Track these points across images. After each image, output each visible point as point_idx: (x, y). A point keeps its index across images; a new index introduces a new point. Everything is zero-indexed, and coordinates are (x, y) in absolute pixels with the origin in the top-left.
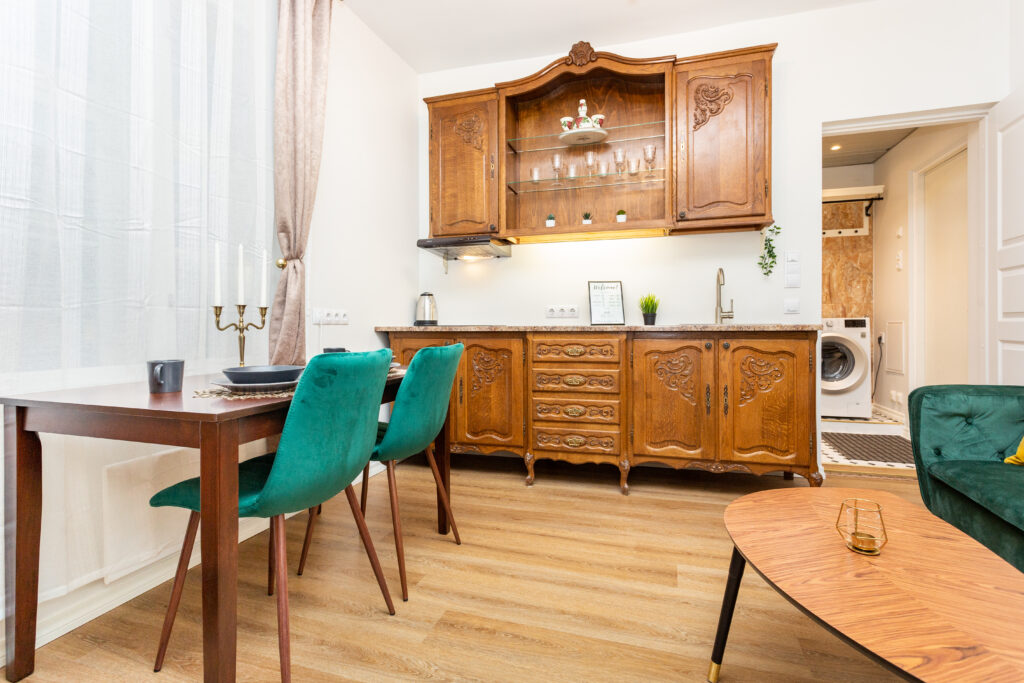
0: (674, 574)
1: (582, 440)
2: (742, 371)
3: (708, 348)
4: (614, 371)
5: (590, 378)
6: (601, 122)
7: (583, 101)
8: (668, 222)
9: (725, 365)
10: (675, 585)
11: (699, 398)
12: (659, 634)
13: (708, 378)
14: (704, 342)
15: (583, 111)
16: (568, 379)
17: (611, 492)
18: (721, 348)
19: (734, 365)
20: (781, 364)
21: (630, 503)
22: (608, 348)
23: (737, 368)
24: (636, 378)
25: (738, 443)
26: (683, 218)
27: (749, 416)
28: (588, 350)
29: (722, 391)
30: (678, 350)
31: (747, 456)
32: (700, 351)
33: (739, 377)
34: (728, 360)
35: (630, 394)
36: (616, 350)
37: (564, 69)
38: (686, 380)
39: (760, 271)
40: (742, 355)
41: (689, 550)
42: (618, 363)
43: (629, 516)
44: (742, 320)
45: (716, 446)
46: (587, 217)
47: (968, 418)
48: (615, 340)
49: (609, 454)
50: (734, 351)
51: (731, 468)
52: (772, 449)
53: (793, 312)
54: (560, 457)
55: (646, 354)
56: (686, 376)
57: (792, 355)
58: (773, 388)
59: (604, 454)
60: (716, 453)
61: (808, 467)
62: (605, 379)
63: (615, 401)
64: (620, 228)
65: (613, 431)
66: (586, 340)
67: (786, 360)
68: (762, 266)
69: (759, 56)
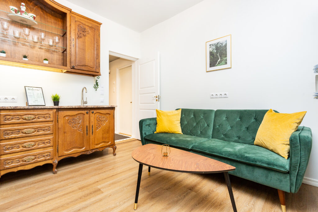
0: (99, 190)
1: (33, 157)
2: (97, 120)
3: (87, 113)
4: (50, 124)
5: (38, 129)
6: (34, 18)
7: (23, 4)
8: (68, 68)
9: (92, 119)
10: (102, 192)
11: (84, 130)
12: (113, 208)
13: (87, 123)
14: (86, 111)
15: (23, 8)
16: (25, 131)
17: (49, 175)
18: (91, 113)
19: (95, 118)
20: (107, 117)
21: (60, 176)
22: (48, 115)
23: (96, 119)
24: (60, 126)
25: (96, 143)
26: (73, 68)
27: (99, 133)
28: (37, 117)
29: (91, 127)
30: (77, 115)
31: (98, 146)
32: (84, 114)
33: (96, 121)
34: (93, 117)
35: (57, 133)
36: (52, 116)
38: (79, 125)
39: (94, 89)
40: (97, 115)
41: (96, 181)
42: (53, 121)
43: (64, 180)
45: (90, 145)
46: (25, 57)
47: (149, 125)
48: (51, 112)
49: (49, 159)
50: (95, 114)
51: (94, 151)
52: (104, 142)
53: (102, 102)
54: (21, 168)
55: (64, 117)
56: (79, 123)
57: (109, 114)
58: (105, 124)
59: (46, 160)
60: (90, 147)
61: (113, 145)
62: (46, 128)
63: (51, 137)
64: (45, 65)
65: (50, 149)
66: (36, 112)
67: (108, 116)
68: (95, 87)
69: (97, 24)
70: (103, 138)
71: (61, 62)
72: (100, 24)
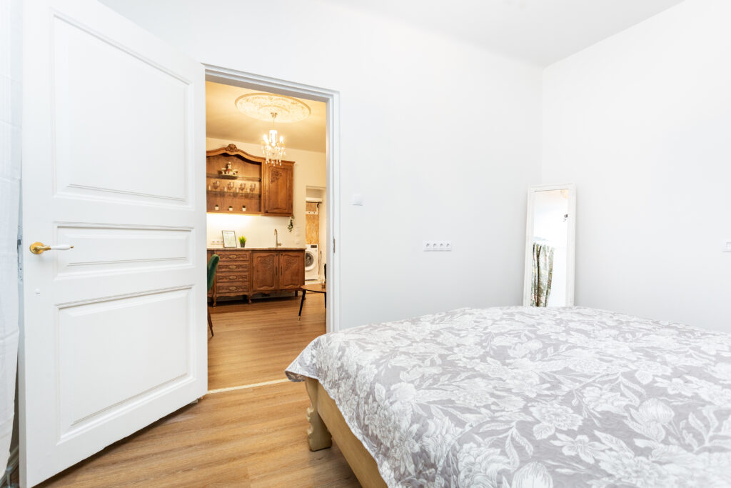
1: (235, 288)
3: (276, 255)
5: (238, 266)
6: (237, 172)
7: (229, 163)
8: (262, 213)
9: (281, 260)
11: (274, 271)
13: (276, 265)
14: (275, 253)
15: (230, 167)
16: (230, 267)
18: (280, 255)
22: (245, 256)
23: (285, 261)
24: (254, 266)
25: (285, 284)
26: (267, 212)
27: (288, 275)
28: (238, 256)
29: (280, 268)
30: (267, 256)
31: (287, 287)
32: (274, 256)
33: (285, 263)
34: (283, 259)
35: (252, 271)
36: (248, 256)
37: (225, 151)
38: (270, 266)
39: (288, 230)
40: (286, 257)
42: (248, 261)
44: (284, 246)
45: (278, 285)
46: (231, 207)
48: (247, 253)
49: (246, 292)
50: (284, 256)
52: (294, 284)
53: (298, 244)
54: (227, 295)
55: (258, 258)
56: (270, 264)
57: (299, 257)
58: (294, 266)
59: (244, 292)
60: (279, 287)
62: (244, 266)
63: (247, 274)
64: (244, 213)
65: (247, 284)
66: (237, 253)
67: (297, 258)
68: (290, 229)
69: (289, 164)
70: (292, 280)
71: (257, 206)
72: (293, 163)
